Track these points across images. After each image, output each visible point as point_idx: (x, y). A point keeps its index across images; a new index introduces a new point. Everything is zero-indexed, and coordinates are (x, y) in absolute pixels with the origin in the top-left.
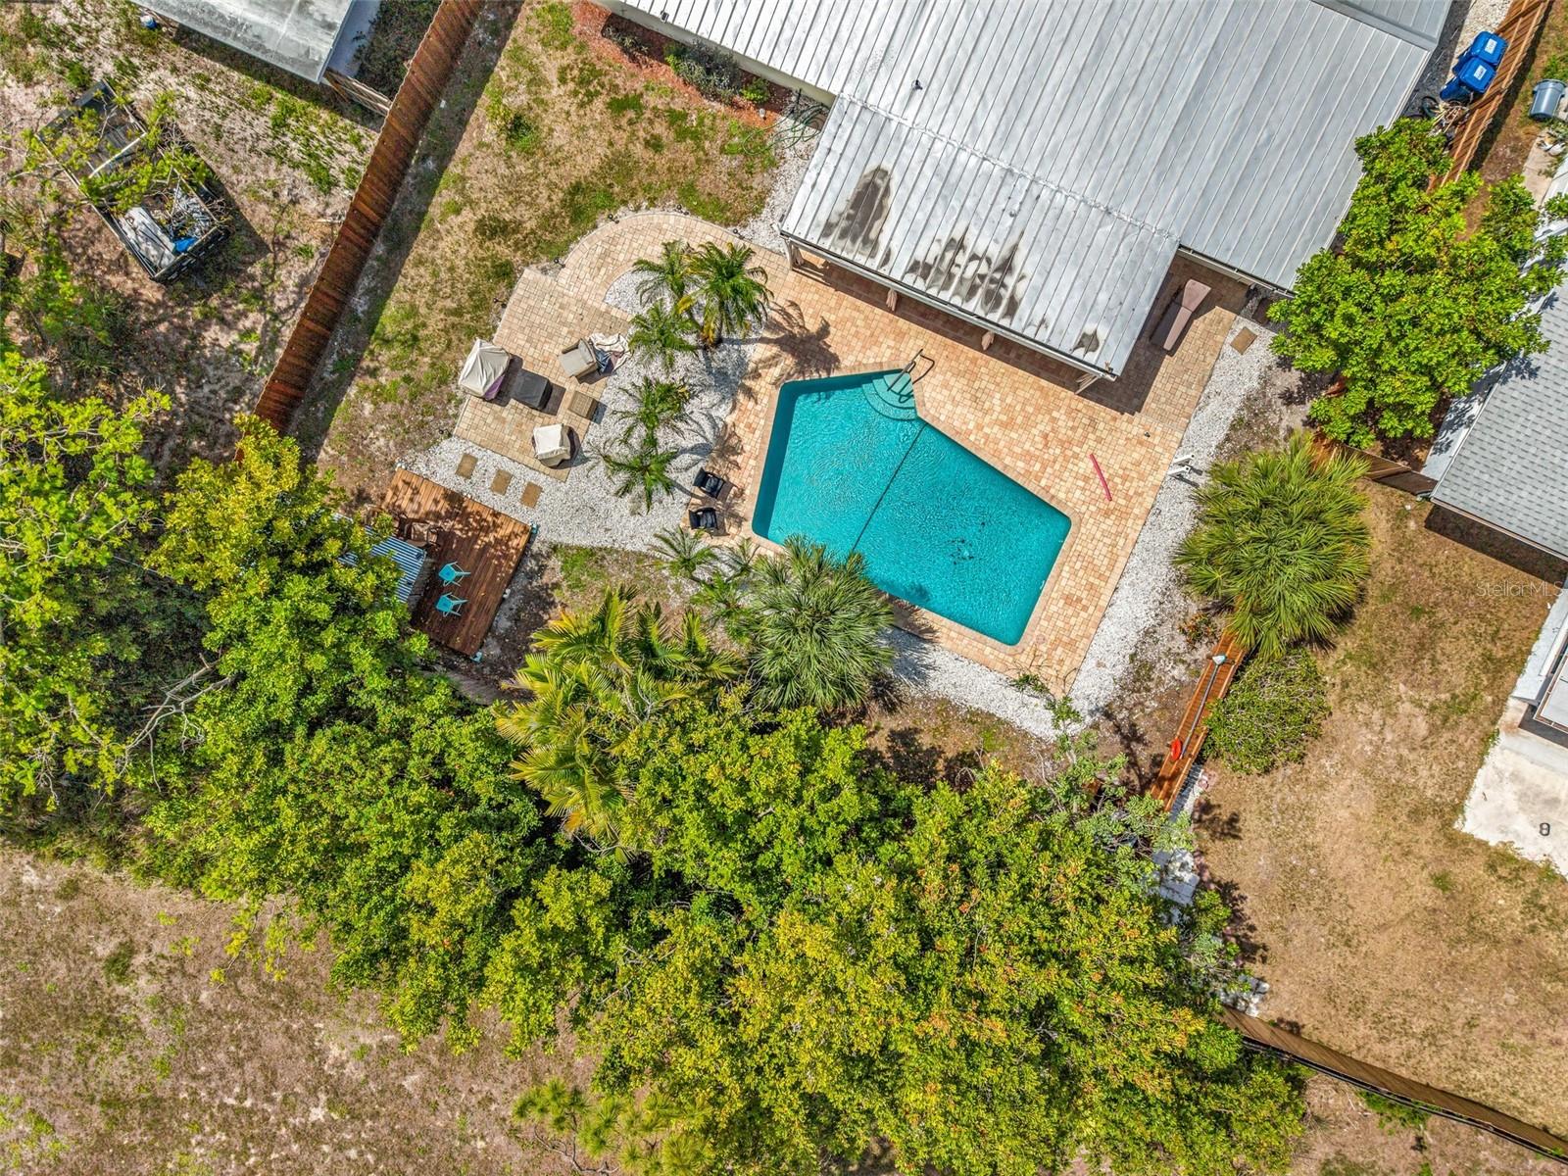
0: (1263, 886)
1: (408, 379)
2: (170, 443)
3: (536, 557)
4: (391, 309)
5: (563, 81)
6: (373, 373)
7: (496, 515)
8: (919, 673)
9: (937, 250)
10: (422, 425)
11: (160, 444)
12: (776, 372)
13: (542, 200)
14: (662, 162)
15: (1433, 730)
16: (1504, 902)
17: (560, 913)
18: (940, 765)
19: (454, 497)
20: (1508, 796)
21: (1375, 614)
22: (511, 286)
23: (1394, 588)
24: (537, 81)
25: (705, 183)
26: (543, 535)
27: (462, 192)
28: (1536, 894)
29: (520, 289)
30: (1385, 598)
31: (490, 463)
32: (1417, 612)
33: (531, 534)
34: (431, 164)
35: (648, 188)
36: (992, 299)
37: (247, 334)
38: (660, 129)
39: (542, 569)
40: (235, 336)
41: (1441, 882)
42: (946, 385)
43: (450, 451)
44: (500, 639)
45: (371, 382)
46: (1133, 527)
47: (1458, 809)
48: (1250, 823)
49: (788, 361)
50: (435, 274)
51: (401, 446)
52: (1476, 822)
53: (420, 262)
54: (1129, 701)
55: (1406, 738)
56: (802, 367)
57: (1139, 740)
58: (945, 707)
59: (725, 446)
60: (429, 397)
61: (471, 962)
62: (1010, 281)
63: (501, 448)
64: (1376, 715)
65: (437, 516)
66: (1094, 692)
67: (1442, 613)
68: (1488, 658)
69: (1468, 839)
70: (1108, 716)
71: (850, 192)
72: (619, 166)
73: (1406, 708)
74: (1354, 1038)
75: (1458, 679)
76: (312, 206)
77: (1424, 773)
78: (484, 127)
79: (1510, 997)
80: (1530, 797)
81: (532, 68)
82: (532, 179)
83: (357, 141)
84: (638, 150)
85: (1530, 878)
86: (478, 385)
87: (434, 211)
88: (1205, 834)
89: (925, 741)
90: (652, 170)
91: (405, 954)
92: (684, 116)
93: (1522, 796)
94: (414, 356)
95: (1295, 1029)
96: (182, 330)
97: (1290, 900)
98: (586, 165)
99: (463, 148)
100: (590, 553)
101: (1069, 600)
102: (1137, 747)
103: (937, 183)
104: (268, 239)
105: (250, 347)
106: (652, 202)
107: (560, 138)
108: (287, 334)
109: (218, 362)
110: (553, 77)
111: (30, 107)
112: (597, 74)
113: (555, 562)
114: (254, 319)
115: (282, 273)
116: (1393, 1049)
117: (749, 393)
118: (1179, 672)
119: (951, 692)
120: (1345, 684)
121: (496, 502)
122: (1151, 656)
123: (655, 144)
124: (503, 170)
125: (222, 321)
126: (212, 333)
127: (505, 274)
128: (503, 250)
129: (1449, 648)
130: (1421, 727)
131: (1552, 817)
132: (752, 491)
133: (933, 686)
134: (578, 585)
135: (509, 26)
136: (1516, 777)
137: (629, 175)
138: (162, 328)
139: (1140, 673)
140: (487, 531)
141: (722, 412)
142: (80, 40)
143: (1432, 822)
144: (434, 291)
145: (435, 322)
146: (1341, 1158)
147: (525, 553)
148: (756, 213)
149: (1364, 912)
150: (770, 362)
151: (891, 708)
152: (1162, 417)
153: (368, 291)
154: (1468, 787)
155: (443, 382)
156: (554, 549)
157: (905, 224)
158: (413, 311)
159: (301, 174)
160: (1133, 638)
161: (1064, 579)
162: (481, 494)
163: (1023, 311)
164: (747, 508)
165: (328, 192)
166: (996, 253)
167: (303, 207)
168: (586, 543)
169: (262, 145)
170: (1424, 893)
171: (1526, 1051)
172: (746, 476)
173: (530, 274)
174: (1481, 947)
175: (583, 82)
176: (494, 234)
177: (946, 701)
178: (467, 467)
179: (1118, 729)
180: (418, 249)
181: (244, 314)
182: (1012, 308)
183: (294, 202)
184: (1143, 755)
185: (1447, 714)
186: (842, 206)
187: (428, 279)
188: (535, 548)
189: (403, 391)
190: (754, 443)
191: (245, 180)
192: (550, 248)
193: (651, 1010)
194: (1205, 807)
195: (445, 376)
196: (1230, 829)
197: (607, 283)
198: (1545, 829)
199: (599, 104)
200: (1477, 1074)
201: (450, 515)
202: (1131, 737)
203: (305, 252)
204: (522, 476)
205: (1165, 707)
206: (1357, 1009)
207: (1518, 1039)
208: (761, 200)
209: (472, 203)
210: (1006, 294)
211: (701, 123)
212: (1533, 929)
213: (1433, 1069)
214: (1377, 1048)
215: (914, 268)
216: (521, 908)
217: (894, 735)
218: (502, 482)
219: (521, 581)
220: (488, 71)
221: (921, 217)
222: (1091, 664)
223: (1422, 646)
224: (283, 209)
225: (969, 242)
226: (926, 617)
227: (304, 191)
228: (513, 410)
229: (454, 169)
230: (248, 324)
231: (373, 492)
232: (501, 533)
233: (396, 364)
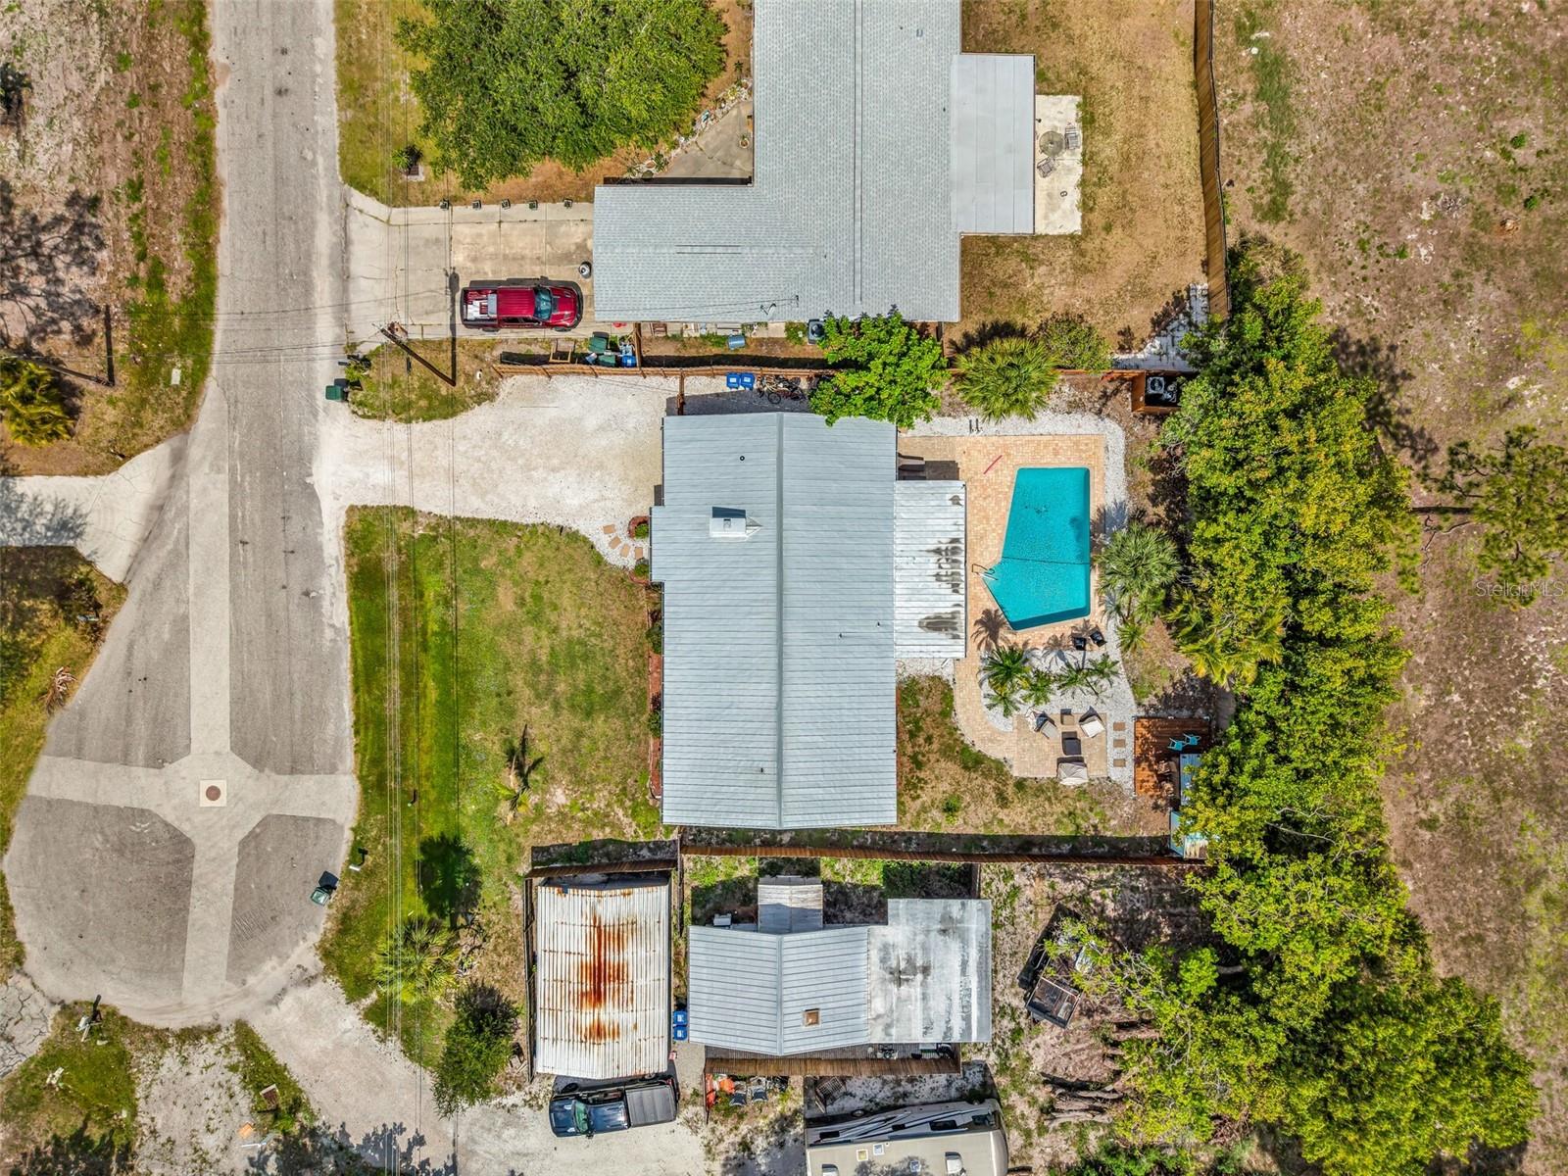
0: (1147, 307)
1: (1091, 810)
2: (1172, 910)
3: (1147, 712)
4: (1061, 833)
5: (918, 797)
6: (1095, 827)
7: (1136, 738)
8: (1120, 507)
9: (944, 585)
10: (1110, 793)
11: (1175, 915)
12: (1010, 636)
13: (978, 782)
14: (936, 733)
15: (1041, 263)
16: (1105, 197)
17: (1326, 615)
18: (1158, 477)
19: (1138, 762)
20: (1055, 217)
21: (1000, 313)
22: (1025, 780)
23: (985, 310)
24: (924, 809)
25: (937, 708)
26: (1135, 713)
27: (991, 822)
28: (1094, 184)
29: (1025, 775)
30: (991, 312)
31: (1113, 753)
32: (991, 294)
33: (1138, 719)
34: (985, 843)
35: (951, 734)
36: (955, 551)
37: (1103, 896)
38: (921, 740)
39: (1152, 706)
40: (1108, 901)
41: (1108, 228)
42: (981, 554)
43: (1116, 774)
44: (1194, 712)
45: (1100, 827)
46: (1010, 440)
47: (1072, 237)
48: (1120, 325)
49: (1002, 632)
50: (1036, 818)
51: (1124, 799)
52: (1074, 225)
53: (1033, 828)
54: (1090, 405)
55: (1050, 274)
56: (1001, 624)
57: (1105, 393)
58: (1132, 487)
59: (1055, 645)
60: (1095, 796)
61: (1361, 646)
62: (943, 547)
63: (1104, 751)
64: (1046, 292)
65: (1150, 765)
66: (1093, 422)
67: (986, 283)
68: (997, 254)
69: (1083, 226)
70: (1100, 411)
71: (935, 634)
72: (947, 752)
73: (1037, 280)
74: (1196, 235)
75: (1013, 263)
76: (1029, 893)
77: (1063, 259)
78: (957, 826)
79: (1146, 175)
80: (1052, 207)
81: (918, 815)
82: (971, 791)
83: (989, 885)
84: (935, 746)
85: (1088, 190)
86: (1083, 771)
87: (1006, 832)
88: (1135, 343)
89: (1150, 490)
90: (942, 736)
91: (1371, 676)
92: (910, 732)
93: (1053, 210)
94: (1078, 812)
95: (1206, 264)
96: (1115, 929)
97: (1146, 293)
98: (953, 768)
99: (971, 831)
100: (1133, 687)
101: (1056, 453)
102: (1109, 391)
103: (914, 598)
104: (1054, 907)
105: (1109, 892)
106: (956, 729)
107: (945, 786)
108: (1094, 875)
109: (1123, 905)
110: (918, 802)
111: (1042, 1052)
112: (908, 782)
113: (1146, 702)
114: (1095, 895)
115: (1067, 893)
116: (1193, 215)
117: (1026, 644)
118: (1066, 389)
119: (1123, 488)
120: (1038, 312)
121: (1130, 741)
122: (1064, 405)
123: (929, 740)
124: (972, 807)
125: (1103, 911)
126: (1110, 913)
127: (1020, 784)
128: (1010, 790)
129: (1001, 273)
130: (1042, 270)
131: (1056, 193)
132: (1071, 623)
133: (1123, 497)
134: (1152, 686)
135: (904, 834)
136: (1046, 217)
137: (949, 746)
138: (1118, 938)
139: (1074, 406)
140: (1146, 739)
141: (1039, 653)
142: (999, 1042)
143: (1083, 245)
144: (1044, 815)
145: (1058, 808)
146: (1254, 216)
147: (1149, 718)
148: (940, 678)
149: (1137, 257)
150: (1006, 640)
151: (1143, 512)
152: (953, 450)
153: (1058, 847)
154: (1060, 236)
155: (1085, 792)
156: (1139, 704)
157: (941, 604)
158: (1058, 821)
159: (1016, 904)
160: (1060, 417)
161: (1048, 461)
162: (1129, 751)
163: (955, 535)
164: (1079, 622)
165: (1019, 888)
166: (934, 558)
167: (1032, 897)
168: (1129, 692)
169: (1011, 929)
170: (1117, 233)
171: (1167, 156)
172: (1064, 628)
173: (1016, 773)
174: (1129, 198)
175: (915, 787)
176: (1004, 799)
177: (1128, 488)
178: (1120, 763)
179: (1104, 404)
180: (1028, 832)
181: (1095, 902)
182: (955, 540)
183: (1030, 902)
184: (1111, 388)
185: (1032, 261)
186: (942, 635)
187: (1040, 820)
188: (1143, 714)
189: (1098, 809)
190: (1047, 632)
191: (1031, 930)
192: (998, 769)
193: (1350, 561)
194: (1122, 349)
195: (1081, 792)
196: (1126, 333)
197: (1003, 734)
198: (1064, 194)
199: (922, 775)
200: (1188, 173)
201: (1147, 760)
202: (1105, 397)
203: (1052, 886)
204: (1112, 735)
205: (1085, 388)
206: (1182, 240)
207: (1163, 162)
208: (933, 678)
209: (995, 815)
210: (950, 546)
211: (908, 723)
212: (1111, 179)
213: (1194, 193)
214: (1196, 222)
215: (956, 591)
216: (1330, 633)
217: (1155, 505)
218: (1120, 743)
219: (1161, 713)
220: (930, 835)
221: (931, 598)
222: (1081, 431)
223: (1006, 286)
224: (1036, 906)
225: (935, 572)
226: (1093, 515)
227: (1023, 900)
228: (1085, 754)
229: (982, 831)
230: (1099, 898)
231: (1151, 802)
232: (1144, 732)
233: (1087, 819)
